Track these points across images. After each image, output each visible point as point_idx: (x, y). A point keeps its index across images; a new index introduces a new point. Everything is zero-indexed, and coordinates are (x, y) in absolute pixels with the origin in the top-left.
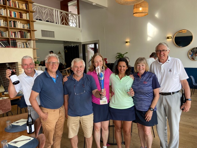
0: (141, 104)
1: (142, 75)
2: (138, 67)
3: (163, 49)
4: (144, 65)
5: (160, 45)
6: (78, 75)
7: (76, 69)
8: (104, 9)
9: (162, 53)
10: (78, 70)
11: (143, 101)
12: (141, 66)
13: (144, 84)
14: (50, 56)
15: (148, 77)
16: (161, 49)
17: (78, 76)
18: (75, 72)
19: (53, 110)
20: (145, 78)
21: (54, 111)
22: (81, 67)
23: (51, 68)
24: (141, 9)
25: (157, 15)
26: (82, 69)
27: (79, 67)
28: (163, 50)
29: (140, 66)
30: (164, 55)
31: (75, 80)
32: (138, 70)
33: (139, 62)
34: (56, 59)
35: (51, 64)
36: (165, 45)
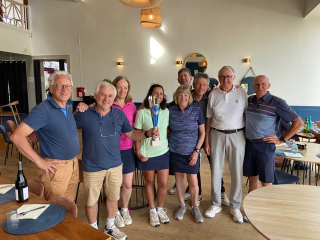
0: (185, 147)
1: (186, 109)
2: (180, 97)
3: (228, 74)
4: (187, 95)
5: (224, 69)
6: (104, 108)
7: (102, 98)
8: (79, 3)
9: (226, 80)
10: (105, 100)
11: (187, 142)
12: (184, 96)
13: (190, 119)
14: (57, 75)
15: (193, 111)
16: (224, 74)
17: (103, 110)
18: (100, 103)
19: (65, 161)
20: (189, 112)
21: (66, 163)
22: (110, 96)
23: (59, 95)
24: (151, 17)
25: (163, 28)
26: (111, 100)
27: (107, 96)
28: (228, 76)
29: (182, 96)
30: (229, 82)
31: (99, 115)
32: (179, 101)
33: (182, 91)
34: (69, 81)
35: (60, 88)
36: (230, 70)
